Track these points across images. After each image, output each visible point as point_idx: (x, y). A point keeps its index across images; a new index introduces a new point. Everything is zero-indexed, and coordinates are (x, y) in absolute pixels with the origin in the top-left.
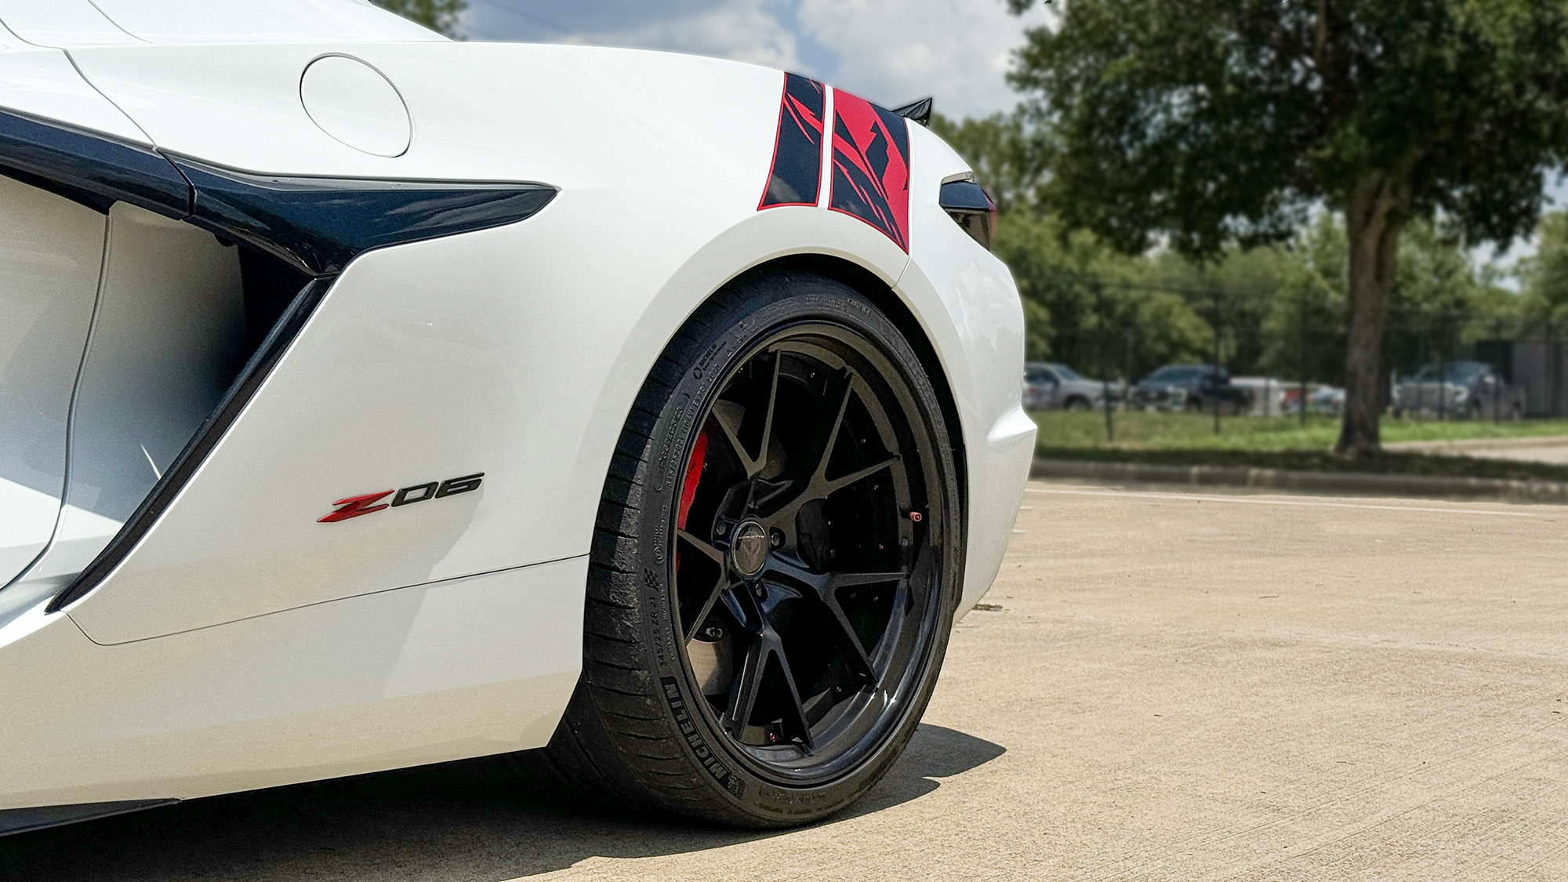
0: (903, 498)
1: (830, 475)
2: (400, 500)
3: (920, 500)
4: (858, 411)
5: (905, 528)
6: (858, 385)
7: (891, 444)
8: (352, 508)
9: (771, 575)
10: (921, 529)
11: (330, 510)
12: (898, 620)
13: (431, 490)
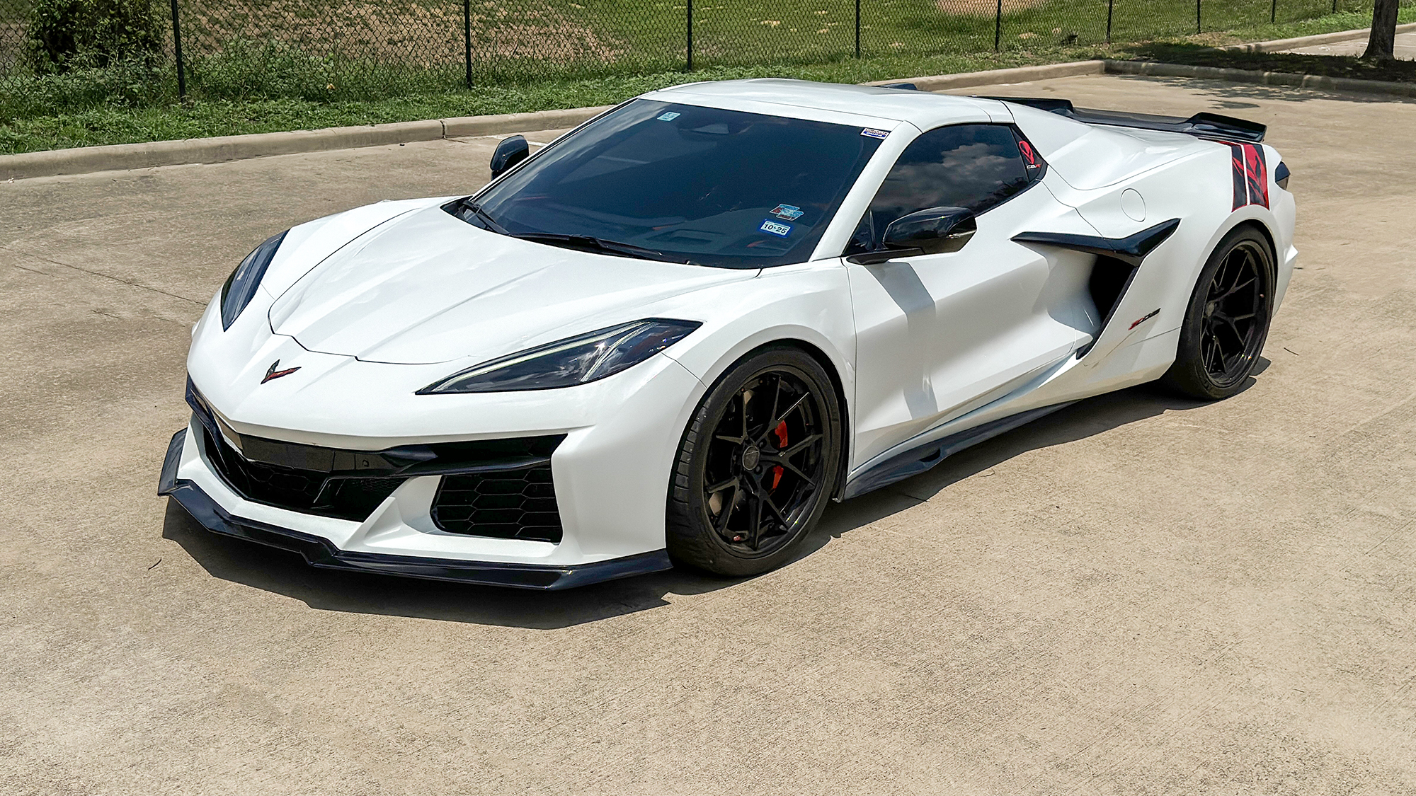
0: (1258, 289)
1: (1237, 286)
2: (1144, 319)
3: (1263, 290)
4: (1248, 265)
5: (1257, 300)
6: (1250, 256)
7: (1257, 273)
8: (1134, 325)
9: (1214, 318)
10: (1262, 300)
11: (1130, 326)
12: (1250, 332)
13: (1150, 316)
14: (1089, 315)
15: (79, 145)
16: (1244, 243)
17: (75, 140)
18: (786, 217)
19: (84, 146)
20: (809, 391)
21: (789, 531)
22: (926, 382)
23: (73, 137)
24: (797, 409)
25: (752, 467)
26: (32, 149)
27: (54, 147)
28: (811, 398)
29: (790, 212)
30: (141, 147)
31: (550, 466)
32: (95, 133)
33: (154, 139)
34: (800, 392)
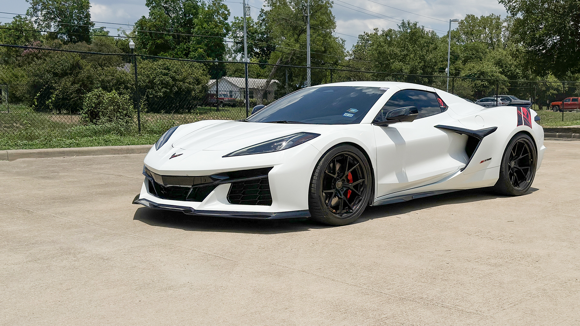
0: (530, 158)
1: (522, 156)
2: (485, 161)
3: (532, 158)
4: (525, 148)
5: (530, 162)
6: (526, 145)
7: (529, 152)
8: (482, 162)
9: (514, 167)
10: (532, 162)
11: (480, 162)
12: (529, 173)
13: (488, 160)
14: (465, 157)
15: (101, 146)
16: (523, 139)
17: (99, 144)
18: (352, 112)
19: (103, 146)
20: (359, 163)
21: (354, 212)
22: (403, 171)
23: (99, 143)
24: (355, 169)
25: (340, 188)
26: (83, 146)
27: (92, 146)
28: (360, 165)
29: (354, 110)
30: (124, 147)
31: (268, 178)
32: (107, 142)
33: (129, 145)
34: (356, 163)
